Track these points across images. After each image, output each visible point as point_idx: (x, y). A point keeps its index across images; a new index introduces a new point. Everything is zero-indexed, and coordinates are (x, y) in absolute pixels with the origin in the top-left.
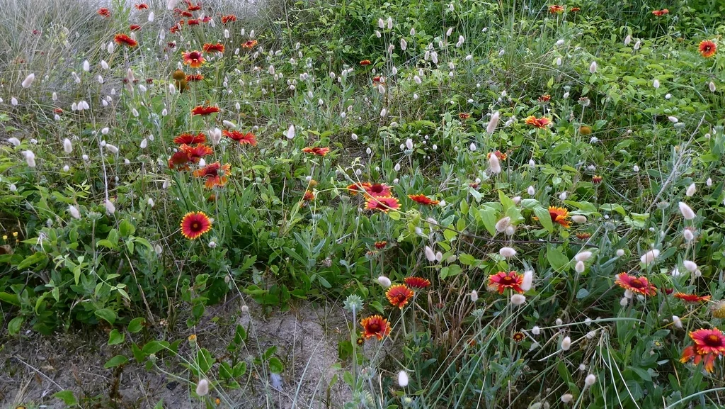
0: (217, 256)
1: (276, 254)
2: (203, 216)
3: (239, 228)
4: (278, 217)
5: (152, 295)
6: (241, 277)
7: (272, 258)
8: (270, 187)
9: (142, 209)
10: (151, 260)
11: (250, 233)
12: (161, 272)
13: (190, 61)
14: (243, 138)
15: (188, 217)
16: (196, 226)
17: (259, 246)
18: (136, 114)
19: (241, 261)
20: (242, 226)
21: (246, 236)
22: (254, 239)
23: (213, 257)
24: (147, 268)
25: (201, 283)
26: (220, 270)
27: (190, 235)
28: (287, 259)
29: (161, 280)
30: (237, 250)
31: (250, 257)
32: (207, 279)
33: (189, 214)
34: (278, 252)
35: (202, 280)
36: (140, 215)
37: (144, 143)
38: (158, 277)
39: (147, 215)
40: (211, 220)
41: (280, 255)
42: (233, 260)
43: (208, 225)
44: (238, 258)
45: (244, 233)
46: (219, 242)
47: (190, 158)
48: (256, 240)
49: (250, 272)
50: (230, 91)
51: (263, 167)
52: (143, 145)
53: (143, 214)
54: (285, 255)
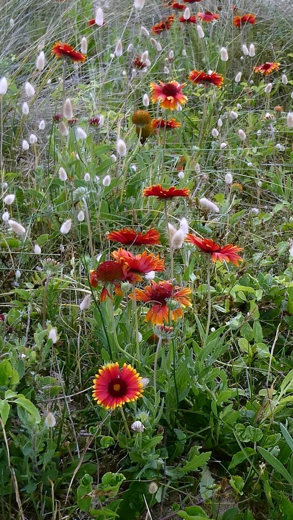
0: (144, 444)
1: (245, 454)
2: (131, 374)
3: (191, 395)
4: (260, 382)
5: (30, 489)
6: (181, 483)
7: (236, 461)
8: (257, 325)
9: (38, 345)
10: (38, 432)
11: (208, 408)
12: (50, 453)
13: (161, 98)
14: (218, 251)
15: (107, 370)
16: (117, 387)
17: (219, 432)
18: (63, 176)
19: (185, 453)
20: (197, 393)
21: (200, 412)
22: (212, 419)
23: (136, 443)
24: (30, 445)
25: (111, 488)
26: (146, 467)
27: (105, 402)
28: (263, 466)
29: (49, 464)
30: (181, 435)
31: (201, 451)
32: (120, 483)
33: (109, 365)
34: (248, 452)
35: (113, 483)
36: (34, 354)
37: (66, 227)
38: (46, 460)
39: (44, 354)
40: (143, 382)
41: (251, 458)
42: (171, 452)
43: (138, 389)
44: (180, 447)
45: (197, 407)
46: (151, 421)
47: (126, 274)
48: (215, 421)
49: (197, 475)
50: (224, 145)
51: (250, 290)
52: (65, 228)
53: (38, 352)
54: (258, 459)
